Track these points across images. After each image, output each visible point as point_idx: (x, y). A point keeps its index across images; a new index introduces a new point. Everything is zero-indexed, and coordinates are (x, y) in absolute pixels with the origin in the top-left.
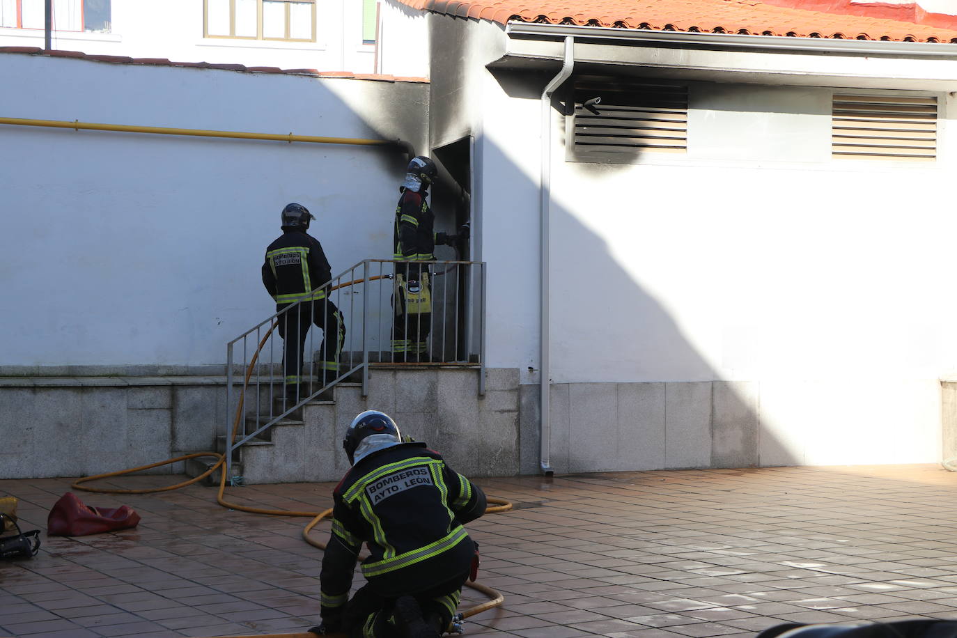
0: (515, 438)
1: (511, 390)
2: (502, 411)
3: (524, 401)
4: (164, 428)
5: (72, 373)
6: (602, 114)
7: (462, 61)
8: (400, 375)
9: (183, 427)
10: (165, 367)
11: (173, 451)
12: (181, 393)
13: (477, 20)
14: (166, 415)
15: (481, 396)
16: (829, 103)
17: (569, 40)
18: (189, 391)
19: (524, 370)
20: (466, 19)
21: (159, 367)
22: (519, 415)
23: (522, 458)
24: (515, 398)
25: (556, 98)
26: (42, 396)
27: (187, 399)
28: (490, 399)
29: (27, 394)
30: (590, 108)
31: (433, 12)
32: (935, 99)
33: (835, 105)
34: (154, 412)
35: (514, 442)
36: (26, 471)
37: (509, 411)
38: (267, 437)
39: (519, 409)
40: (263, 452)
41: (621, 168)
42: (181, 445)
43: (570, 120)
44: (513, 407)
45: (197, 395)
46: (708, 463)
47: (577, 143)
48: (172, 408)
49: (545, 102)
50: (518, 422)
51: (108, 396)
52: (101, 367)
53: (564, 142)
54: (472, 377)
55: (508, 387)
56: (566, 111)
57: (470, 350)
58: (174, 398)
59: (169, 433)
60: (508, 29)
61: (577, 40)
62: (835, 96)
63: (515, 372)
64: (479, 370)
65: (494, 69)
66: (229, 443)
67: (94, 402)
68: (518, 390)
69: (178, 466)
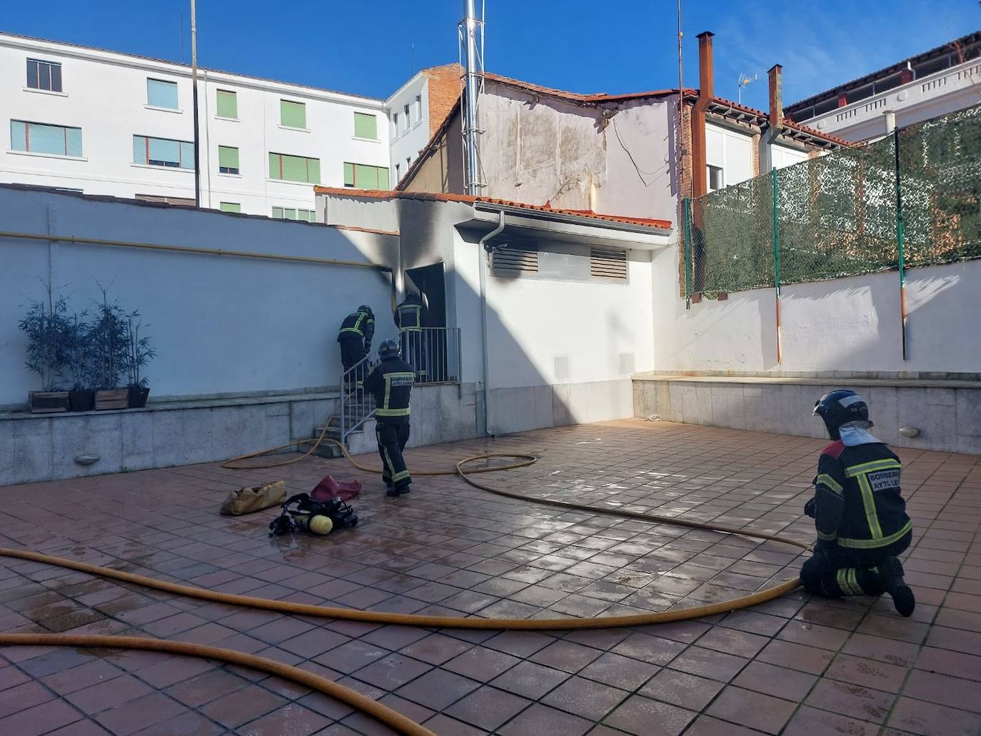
0: (475, 417)
1: (473, 394)
2: (469, 405)
3: (478, 399)
4: (286, 426)
5: (220, 397)
6: (504, 253)
7: (432, 223)
8: (424, 389)
9: (296, 425)
10: (272, 391)
11: (291, 439)
12: (294, 405)
13: (446, 202)
14: (286, 419)
15: (460, 397)
16: (589, 250)
17: (502, 213)
18: (299, 404)
19: (477, 383)
20: (435, 201)
21: (269, 391)
22: (476, 407)
23: (479, 429)
24: (474, 398)
25: (486, 243)
26: (217, 412)
27: (298, 408)
28: (463, 399)
29: (208, 412)
30: (499, 249)
31: (400, 198)
32: (624, 251)
33: (592, 252)
34: (280, 418)
35: (474, 422)
36: (209, 458)
37: (472, 405)
38: (360, 428)
39: (476, 404)
40: (359, 436)
41: (512, 280)
42: (296, 435)
43: (491, 255)
44: (473, 403)
45: (303, 406)
46: (551, 425)
47: (495, 267)
48: (290, 415)
49: (482, 245)
50: (476, 410)
51: (254, 410)
52: (238, 393)
53: (489, 266)
54: (456, 388)
55: (471, 393)
56: (489, 250)
57: (449, 375)
58: (291, 408)
59: (288, 429)
60: (475, 205)
61: (506, 213)
62: (592, 248)
63: (474, 384)
64: (459, 385)
65: (459, 228)
66: (343, 433)
67: (246, 413)
68: (475, 394)
69: (294, 448)
